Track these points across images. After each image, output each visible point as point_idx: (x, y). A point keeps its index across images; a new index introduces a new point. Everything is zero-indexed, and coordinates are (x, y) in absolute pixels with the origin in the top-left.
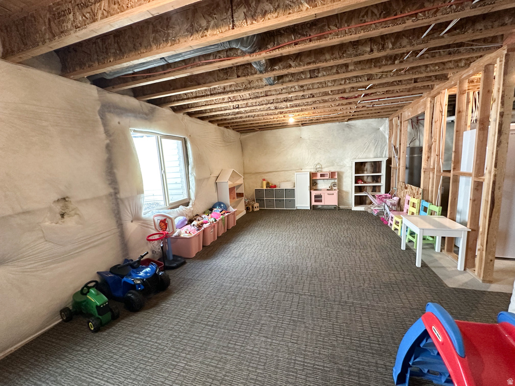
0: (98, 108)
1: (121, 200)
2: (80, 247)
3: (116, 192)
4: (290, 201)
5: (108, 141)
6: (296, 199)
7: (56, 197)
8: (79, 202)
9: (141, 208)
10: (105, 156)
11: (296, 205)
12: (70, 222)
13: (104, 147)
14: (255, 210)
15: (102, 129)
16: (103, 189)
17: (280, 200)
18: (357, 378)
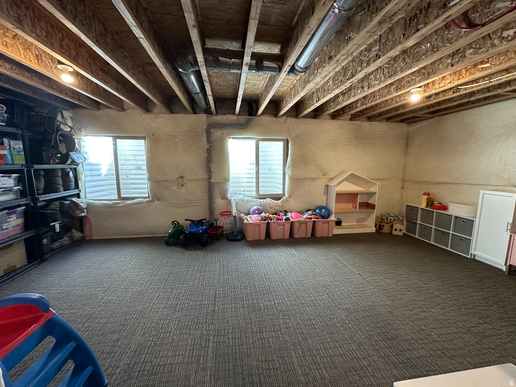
0: (205, 127)
1: (212, 183)
2: (186, 204)
3: (210, 178)
4: (462, 239)
5: (208, 146)
6: (474, 239)
7: (178, 176)
8: (188, 180)
9: (227, 192)
10: (206, 155)
11: (472, 251)
12: (183, 190)
13: (206, 150)
14: (394, 233)
15: (205, 139)
16: (203, 175)
17: (443, 233)
18: (107, 351)
